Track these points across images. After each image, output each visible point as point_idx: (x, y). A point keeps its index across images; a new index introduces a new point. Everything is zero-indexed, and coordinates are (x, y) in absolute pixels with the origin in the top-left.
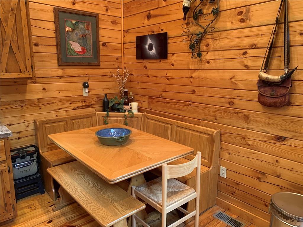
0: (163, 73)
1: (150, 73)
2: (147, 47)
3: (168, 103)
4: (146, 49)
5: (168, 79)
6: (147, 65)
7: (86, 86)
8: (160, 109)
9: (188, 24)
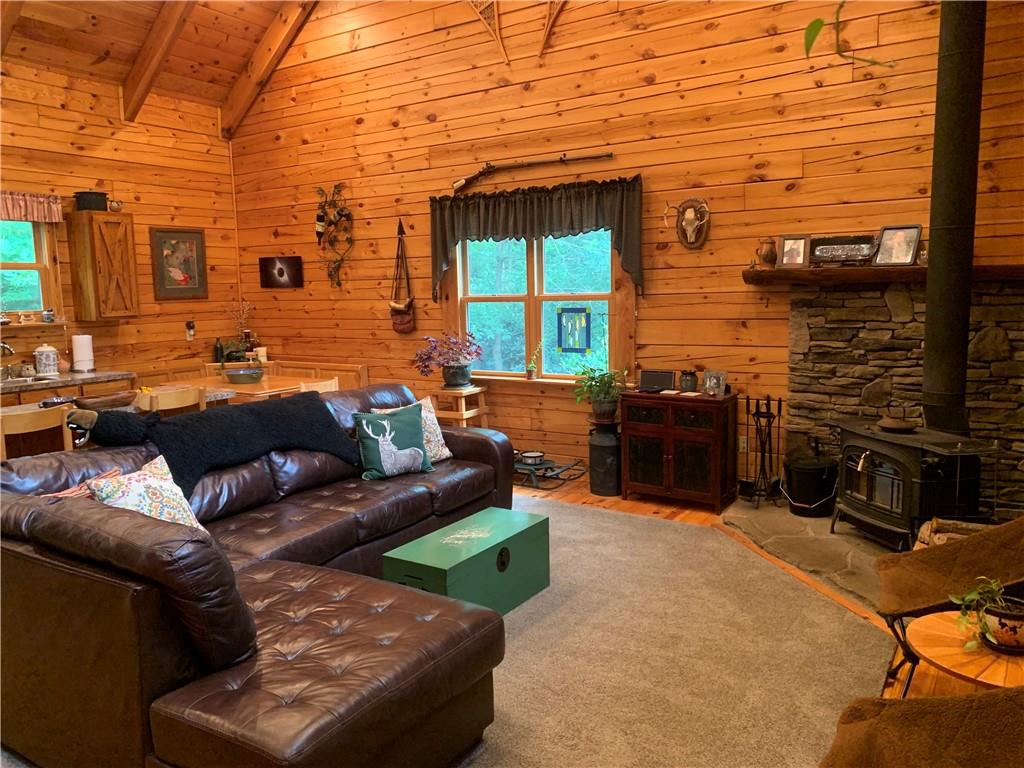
0: (300, 305)
1: (282, 305)
2: (276, 272)
3: (309, 342)
4: (274, 274)
5: (307, 312)
6: (277, 296)
7: (190, 326)
8: (298, 352)
9: (324, 249)
